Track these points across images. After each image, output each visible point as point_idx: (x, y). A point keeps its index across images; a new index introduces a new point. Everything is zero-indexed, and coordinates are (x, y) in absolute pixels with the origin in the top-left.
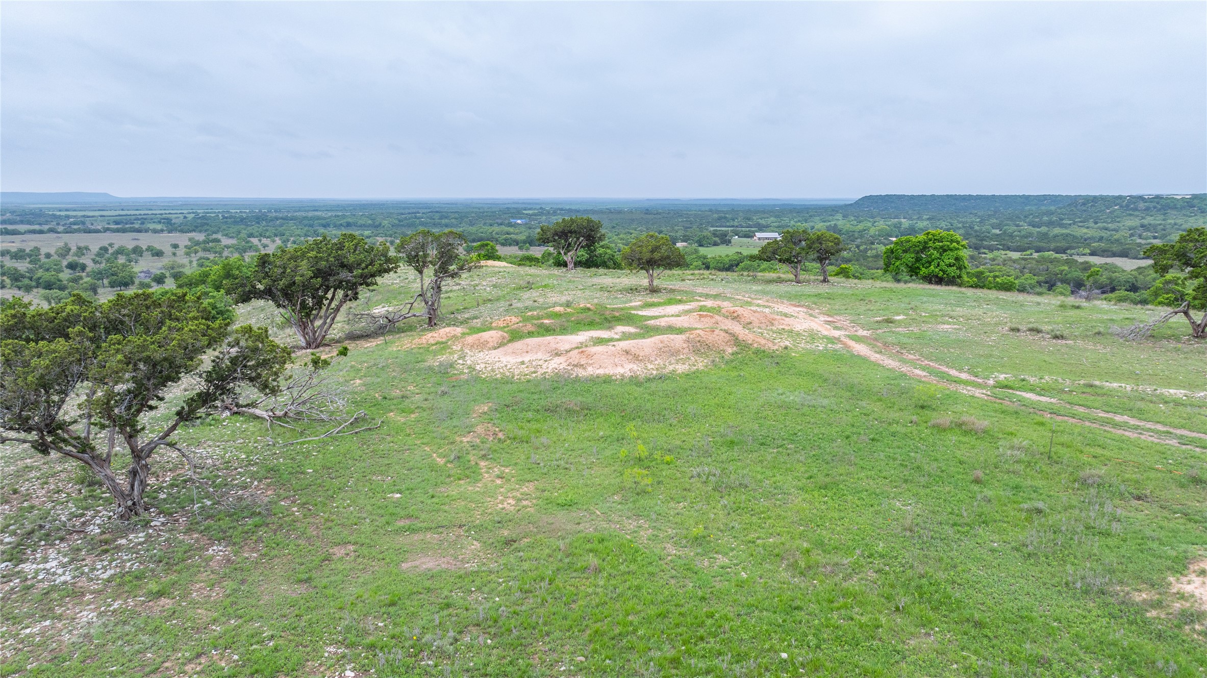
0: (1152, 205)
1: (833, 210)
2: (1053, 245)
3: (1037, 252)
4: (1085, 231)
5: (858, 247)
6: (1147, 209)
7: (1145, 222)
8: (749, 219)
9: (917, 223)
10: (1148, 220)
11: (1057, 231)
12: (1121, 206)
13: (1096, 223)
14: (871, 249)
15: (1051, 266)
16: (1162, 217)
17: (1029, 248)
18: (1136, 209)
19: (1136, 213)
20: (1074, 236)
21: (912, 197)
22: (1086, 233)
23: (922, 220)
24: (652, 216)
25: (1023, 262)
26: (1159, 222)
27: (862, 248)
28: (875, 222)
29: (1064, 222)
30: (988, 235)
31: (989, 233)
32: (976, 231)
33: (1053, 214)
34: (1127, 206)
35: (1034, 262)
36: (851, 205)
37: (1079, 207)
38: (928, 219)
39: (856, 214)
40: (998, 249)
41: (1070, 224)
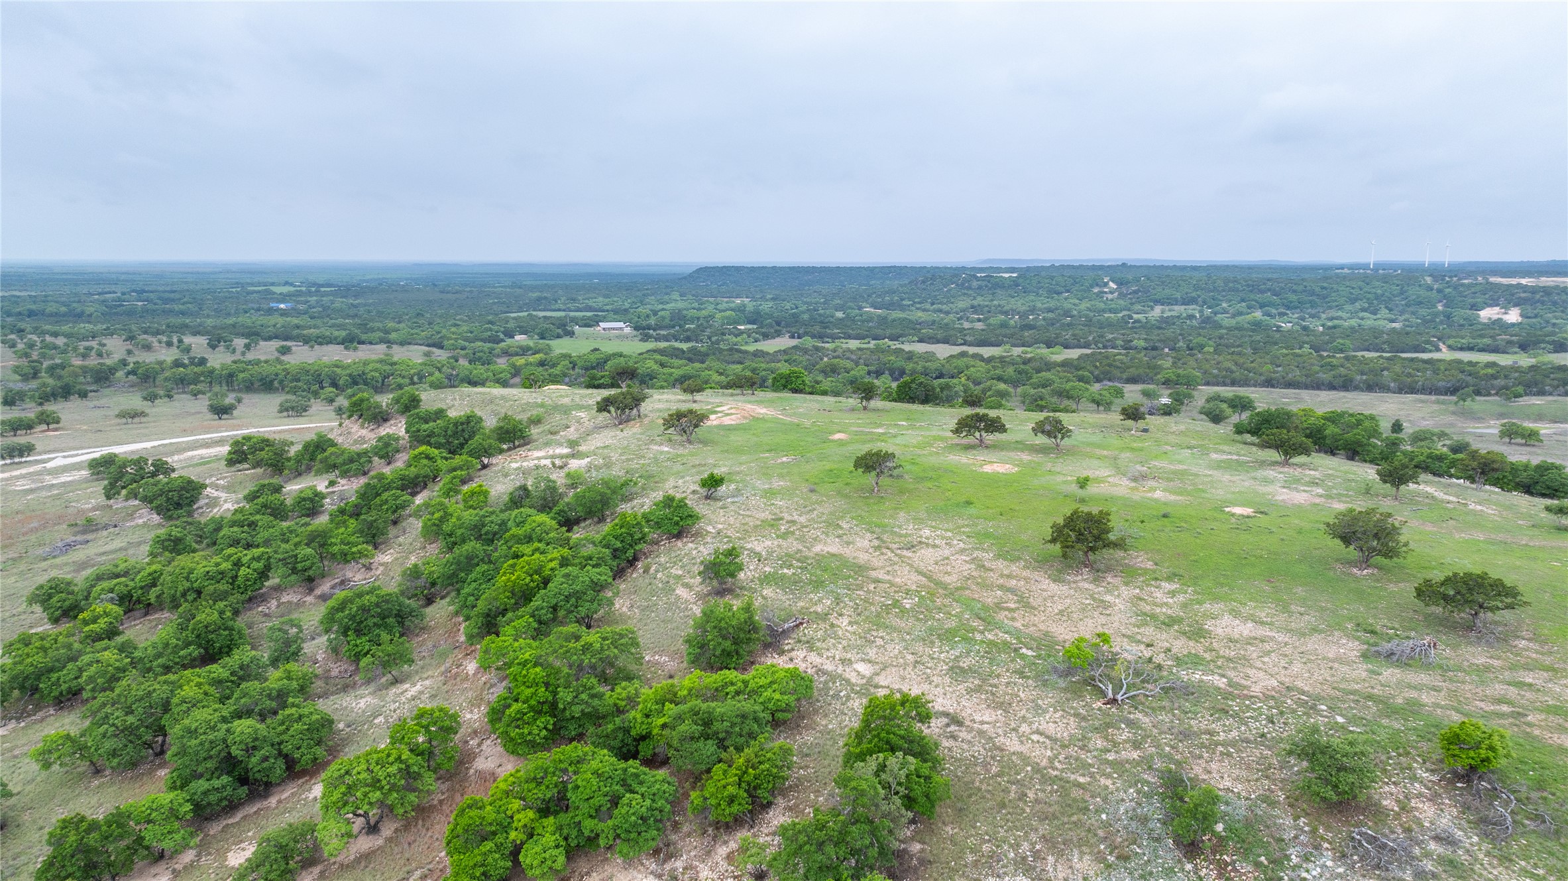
0: (984, 283)
1: (667, 287)
2: (888, 332)
3: (873, 339)
4: (920, 314)
5: (709, 338)
6: (980, 288)
7: (975, 303)
8: (574, 300)
9: (761, 305)
10: (979, 301)
11: (897, 314)
12: (957, 285)
13: (933, 304)
14: (723, 340)
15: (882, 357)
16: (990, 297)
17: (867, 337)
18: (969, 288)
19: (970, 292)
20: (910, 320)
21: (753, 269)
22: (920, 317)
23: (767, 300)
24: (449, 296)
25: (860, 353)
26: (986, 303)
27: (714, 339)
28: (718, 304)
29: (904, 302)
30: (832, 320)
31: (832, 317)
32: (820, 315)
33: (894, 292)
34: (963, 284)
35: (868, 352)
36: (685, 278)
37: (919, 285)
38: (772, 299)
39: (694, 292)
40: (840, 338)
41: (909, 306)
